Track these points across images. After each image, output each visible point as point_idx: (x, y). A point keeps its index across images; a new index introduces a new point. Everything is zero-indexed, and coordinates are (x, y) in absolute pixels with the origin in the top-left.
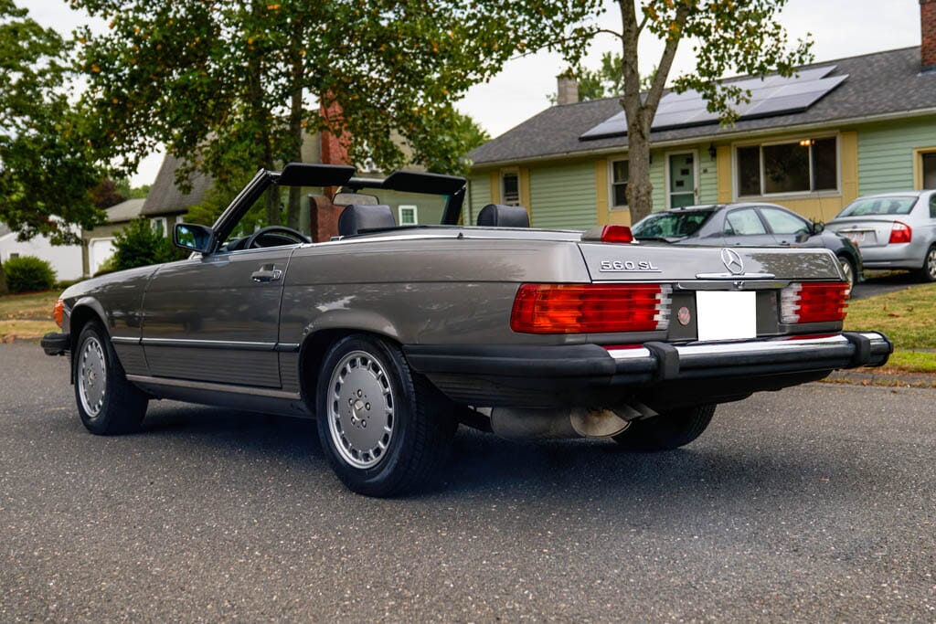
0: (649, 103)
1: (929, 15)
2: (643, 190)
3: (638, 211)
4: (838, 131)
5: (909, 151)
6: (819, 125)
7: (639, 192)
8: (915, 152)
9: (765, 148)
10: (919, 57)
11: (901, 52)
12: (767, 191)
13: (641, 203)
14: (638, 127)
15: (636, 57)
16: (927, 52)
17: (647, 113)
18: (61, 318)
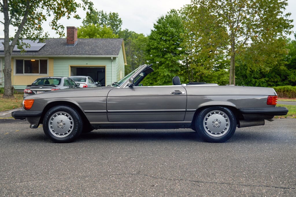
0: (12, 45)
1: (69, 31)
2: (9, 70)
3: (8, 76)
4: (48, 58)
5: (68, 65)
6: (44, 56)
7: (8, 71)
8: (69, 66)
9: (25, 61)
10: (66, 41)
11: (57, 39)
12: (25, 73)
13: (9, 74)
14: (9, 51)
15: (9, 30)
16: (68, 40)
17: (12, 47)
18: (32, 106)
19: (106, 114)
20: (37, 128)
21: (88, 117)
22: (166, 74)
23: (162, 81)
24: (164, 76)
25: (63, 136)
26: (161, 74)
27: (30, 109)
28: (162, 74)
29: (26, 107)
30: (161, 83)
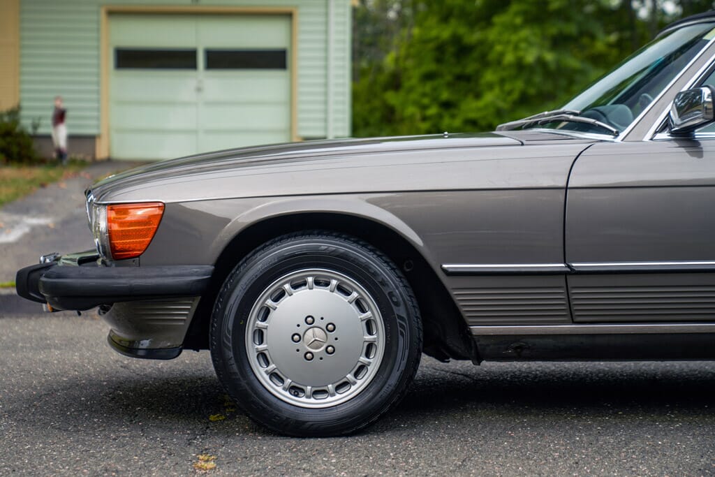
18: (152, 238)
19: (560, 281)
20: (178, 355)
21: (461, 296)
22: (530, 57)
23: (510, 93)
24: (520, 66)
25: (330, 399)
26: (502, 55)
27: (138, 256)
28: (509, 58)
29: (119, 247)
30: (504, 100)
